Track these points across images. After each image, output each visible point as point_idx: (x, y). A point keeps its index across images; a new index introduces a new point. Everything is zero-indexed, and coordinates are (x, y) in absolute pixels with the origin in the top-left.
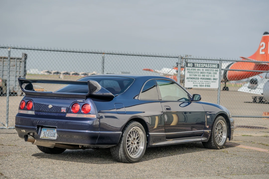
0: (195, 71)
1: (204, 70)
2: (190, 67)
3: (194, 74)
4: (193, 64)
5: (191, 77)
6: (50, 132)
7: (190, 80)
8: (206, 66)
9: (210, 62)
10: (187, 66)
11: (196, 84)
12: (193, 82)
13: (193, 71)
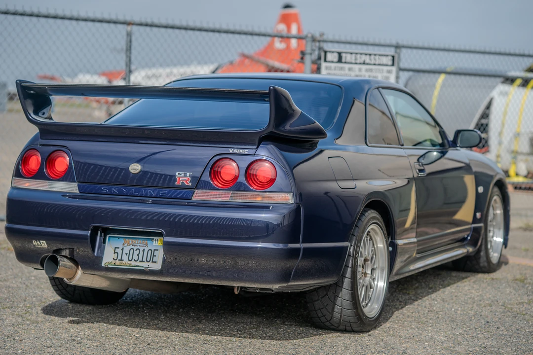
1: (364, 70)
2: (333, 62)
4: (340, 54)
6: (135, 248)
8: (368, 61)
9: (376, 50)
10: (325, 60)
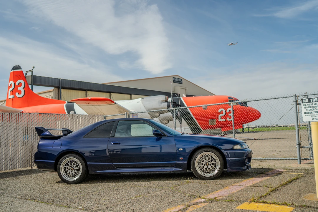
0: (312, 106)
2: (306, 103)
3: (312, 108)
4: (309, 99)
5: (309, 111)
7: (308, 114)
10: (303, 102)
11: (314, 118)
12: (311, 116)
13: (309, 106)
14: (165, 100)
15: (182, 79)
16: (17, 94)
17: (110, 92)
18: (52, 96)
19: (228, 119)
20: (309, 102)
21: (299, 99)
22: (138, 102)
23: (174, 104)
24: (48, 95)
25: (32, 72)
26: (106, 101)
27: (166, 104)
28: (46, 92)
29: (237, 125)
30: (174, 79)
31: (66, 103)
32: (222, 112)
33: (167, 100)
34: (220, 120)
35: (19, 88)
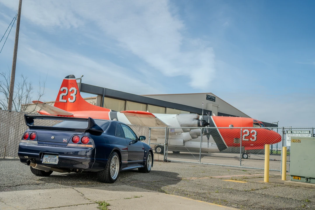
1: (300, 135)
7: (290, 141)
8: (301, 132)
9: (304, 130)
10: (287, 133)
14: (196, 118)
15: (215, 97)
16: (69, 99)
17: (147, 104)
18: (95, 102)
19: (251, 139)
20: (291, 133)
21: (285, 130)
22: (173, 118)
23: (204, 122)
24: (92, 102)
25: (81, 80)
26: (149, 115)
27: (197, 121)
28: (90, 99)
29: (260, 146)
30: (208, 96)
31: (110, 111)
32: (246, 133)
33: (198, 118)
34: (244, 139)
35: (71, 95)
